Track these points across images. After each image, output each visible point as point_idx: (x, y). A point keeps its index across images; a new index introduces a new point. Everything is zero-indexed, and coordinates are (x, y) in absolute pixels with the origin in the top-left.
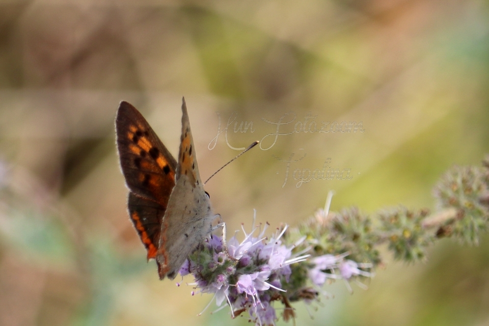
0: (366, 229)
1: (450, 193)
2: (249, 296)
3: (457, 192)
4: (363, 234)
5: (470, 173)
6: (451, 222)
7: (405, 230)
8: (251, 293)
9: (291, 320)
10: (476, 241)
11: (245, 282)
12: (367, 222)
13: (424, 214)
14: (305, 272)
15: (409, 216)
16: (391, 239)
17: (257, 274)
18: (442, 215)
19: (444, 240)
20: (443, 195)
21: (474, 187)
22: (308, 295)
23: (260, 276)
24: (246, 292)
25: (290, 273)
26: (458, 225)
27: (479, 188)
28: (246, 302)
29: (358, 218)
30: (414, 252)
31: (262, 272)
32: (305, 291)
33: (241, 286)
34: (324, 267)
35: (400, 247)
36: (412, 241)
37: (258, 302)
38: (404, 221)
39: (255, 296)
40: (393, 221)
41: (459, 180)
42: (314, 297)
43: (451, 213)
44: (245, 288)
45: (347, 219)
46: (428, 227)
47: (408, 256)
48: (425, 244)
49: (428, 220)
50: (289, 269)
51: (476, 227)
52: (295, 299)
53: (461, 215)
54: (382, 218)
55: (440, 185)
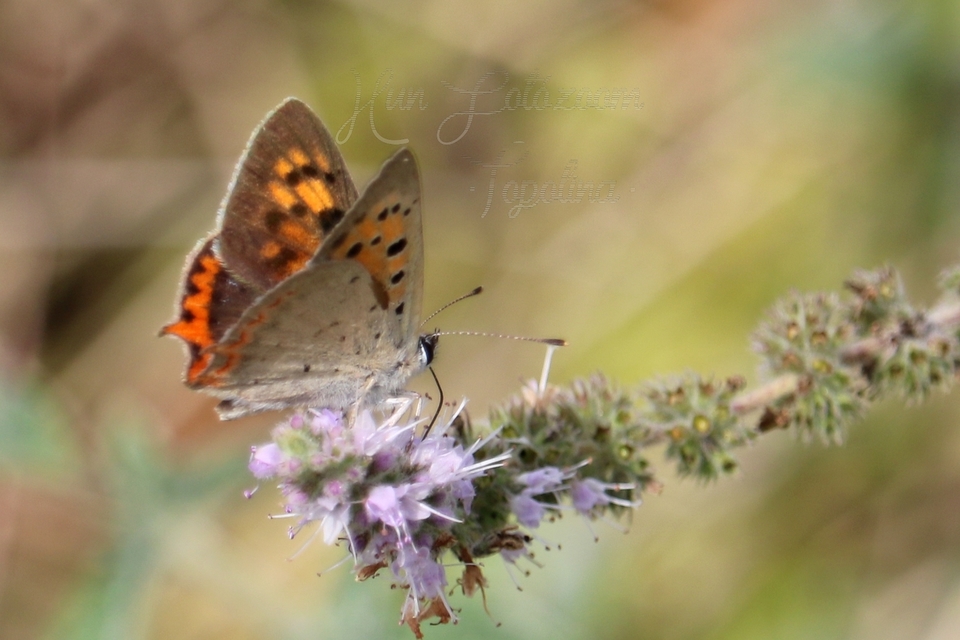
0: (622, 417)
1: (784, 345)
2: (390, 529)
3: (797, 340)
4: (616, 428)
5: (820, 302)
6: (789, 399)
7: (699, 417)
8: (393, 523)
9: (478, 592)
10: (838, 436)
11: (383, 501)
12: (623, 402)
13: (734, 386)
14: (504, 500)
15: (706, 389)
16: (669, 433)
17: (405, 488)
18: (769, 387)
19: (774, 435)
20: (771, 350)
21: (831, 331)
22: (511, 543)
23: (412, 491)
24: (384, 519)
25: (473, 494)
26: (801, 406)
27: (840, 332)
28: (385, 544)
29: (605, 396)
30: (717, 461)
31: (415, 485)
32: (503, 536)
33: (375, 508)
34: (539, 490)
35: (688, 451)
36: (712, 439)
37: (406, 539)
38: (695, 400)
39: (401, 528)
40: (674, 400)
41: (800, 319)
42: (521, 547)
43: (788, 383)
44: (382, 512)
45: (584, 398)
46: (742, 410)
47: (706, 469)
48: (738, 443)
49: (741, 398)
50: (471, 488)
51: (836, 410)
52: (484, 551)
53: (806, 387)
54: (653, 395)
55: (764, 330)
